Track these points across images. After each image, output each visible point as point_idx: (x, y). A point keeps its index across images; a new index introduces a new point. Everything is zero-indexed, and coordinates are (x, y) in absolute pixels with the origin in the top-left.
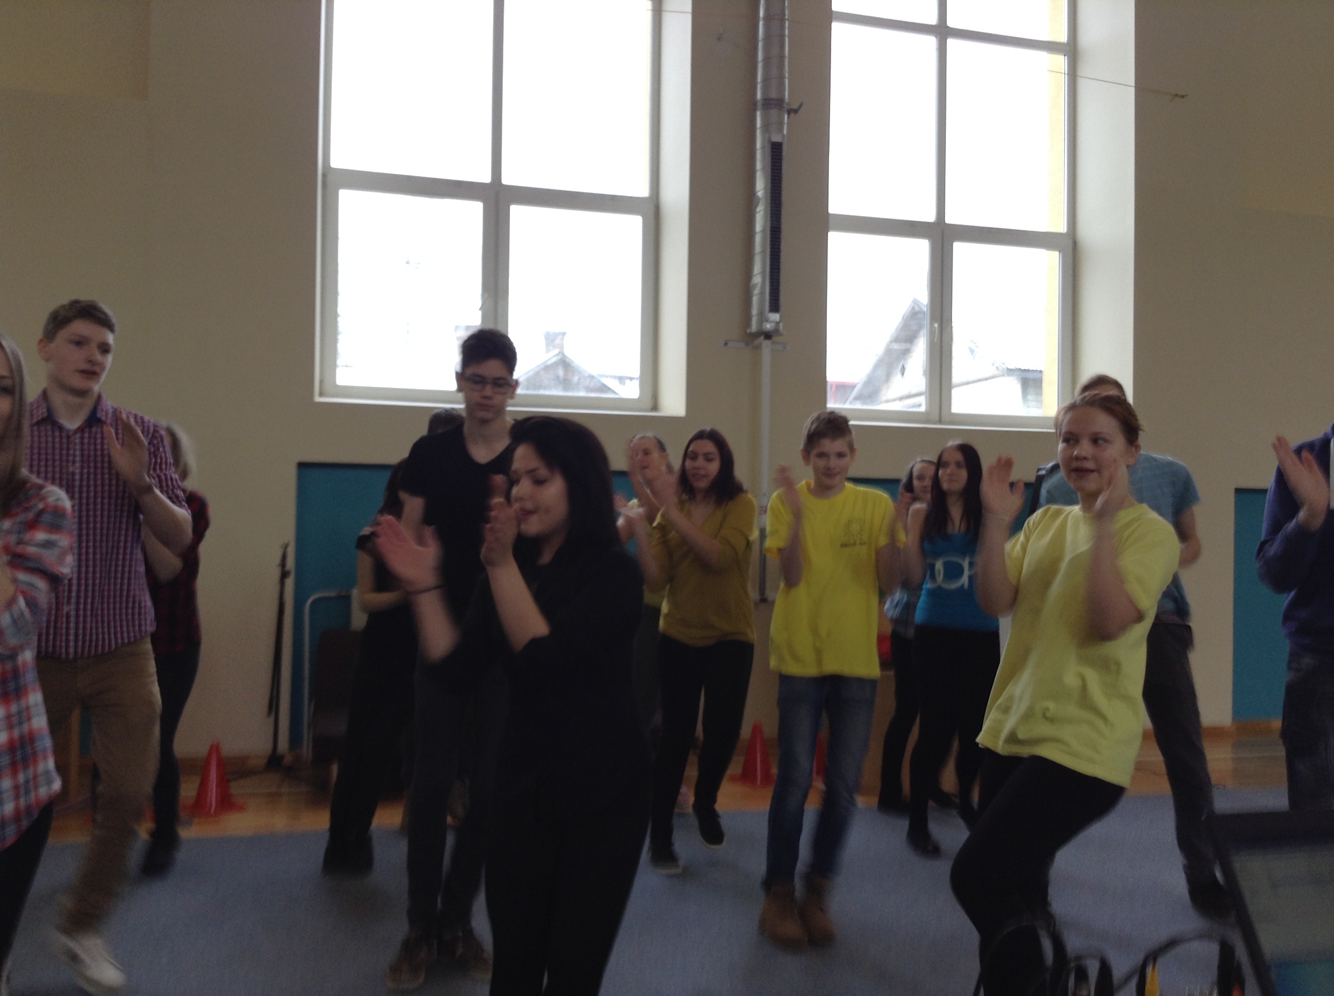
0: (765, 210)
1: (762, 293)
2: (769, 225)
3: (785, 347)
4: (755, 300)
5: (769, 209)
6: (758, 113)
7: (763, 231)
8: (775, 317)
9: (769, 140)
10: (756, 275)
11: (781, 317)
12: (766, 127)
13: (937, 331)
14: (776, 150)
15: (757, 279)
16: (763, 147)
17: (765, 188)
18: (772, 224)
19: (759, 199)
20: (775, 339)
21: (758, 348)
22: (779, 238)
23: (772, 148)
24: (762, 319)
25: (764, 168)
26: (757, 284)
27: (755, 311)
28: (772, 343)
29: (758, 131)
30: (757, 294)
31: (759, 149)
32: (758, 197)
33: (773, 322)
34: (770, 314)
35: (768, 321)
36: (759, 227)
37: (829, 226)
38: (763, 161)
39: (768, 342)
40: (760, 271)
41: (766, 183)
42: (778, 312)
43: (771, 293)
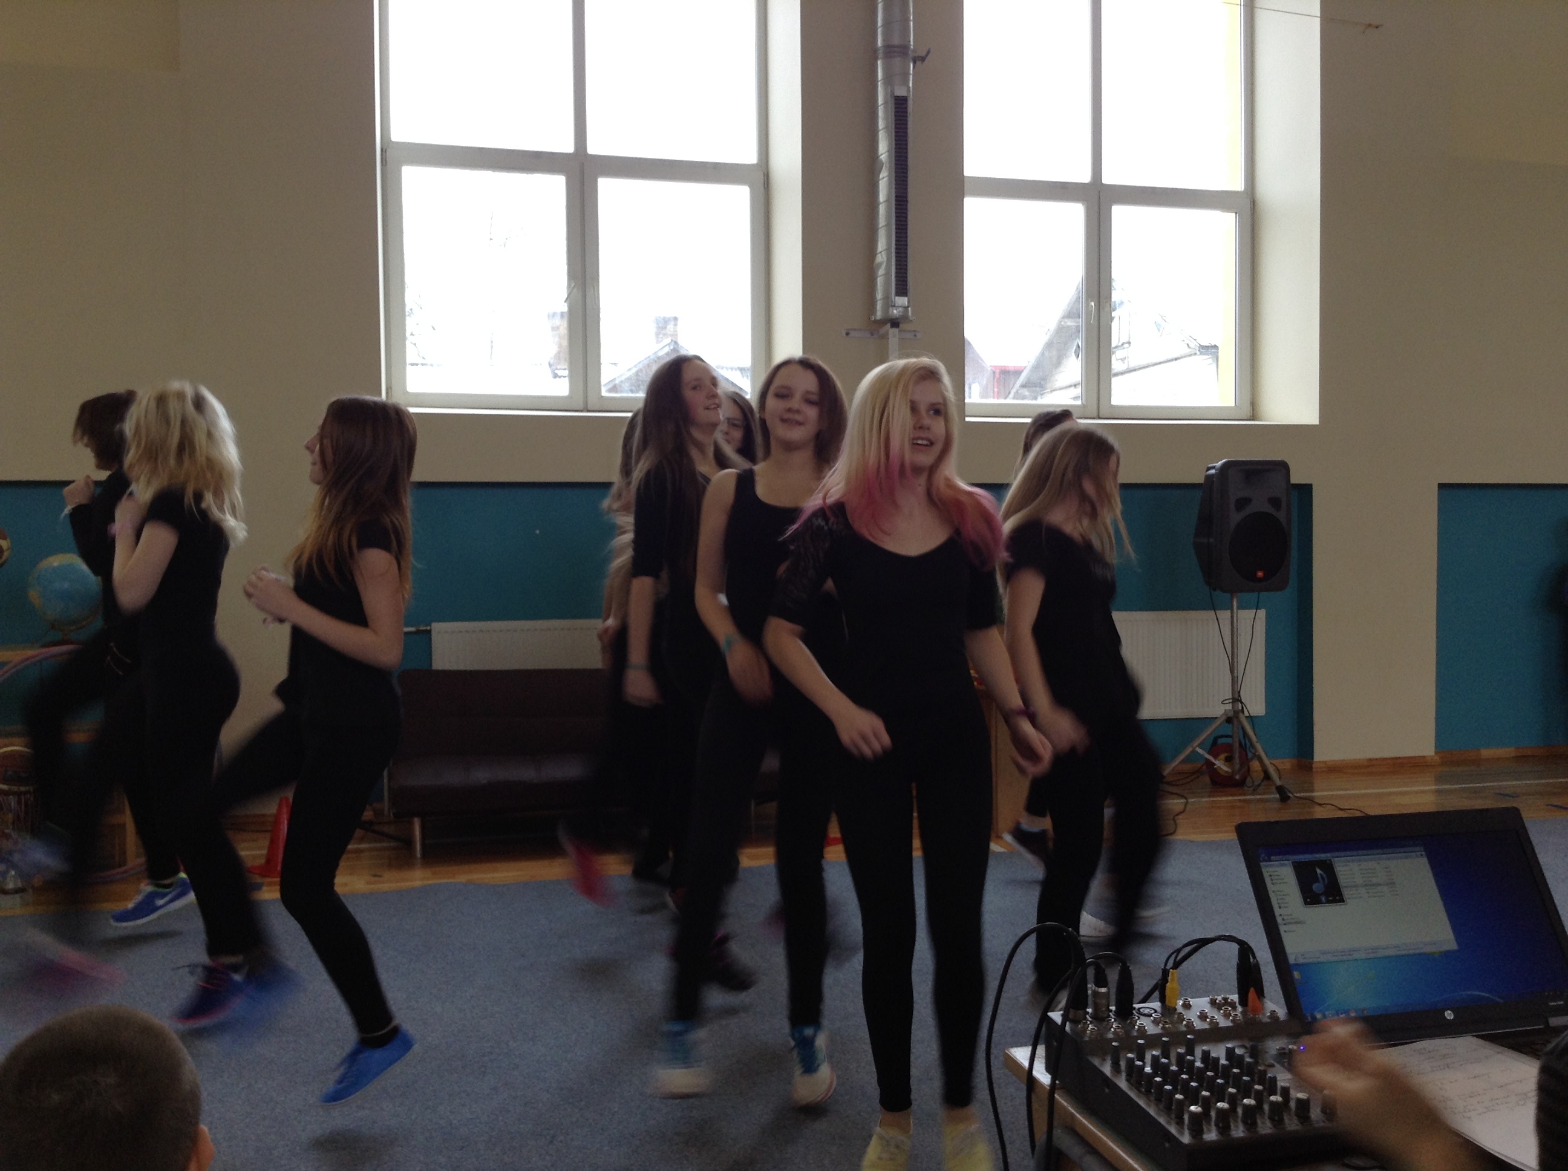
0: (889, 176)
1: (887, 274)
2: (894, 195)
3: (915, 336)
4: (880, 281)
5: (894, 174)
6: (879, 62)
7: (888, 201)
8: (902, 301)
9: (892, 93)
10: (881, 252)
11: (909, 302)
12: (888, 80)
13: (1094, 310)
14: (900, 105)
15: (881, 258)
16: (885, 103)
17: (888, 151)
18: (896, 192)
19: (883, 164)
20: (902, 326)
21: (885, 337)
22: (907, 209)
23: (896, 104)
24: (888, 304)
25: (886, 127)
26: (880, 264)
27: (879, 295)
28: (900, 331)
29: (879, 83)
30: (883, 275)
31: (881, 105)
32: (881, 160)
33: (901, 307)
34: (897, 298)
35: (894, 306)
36: (882, 196)
37: (965, 192)
38: (886, 118)
39: (895, 330)
40: (885, 248)
41: (890, 144)
42: (906, 296)
43: (896, 273)
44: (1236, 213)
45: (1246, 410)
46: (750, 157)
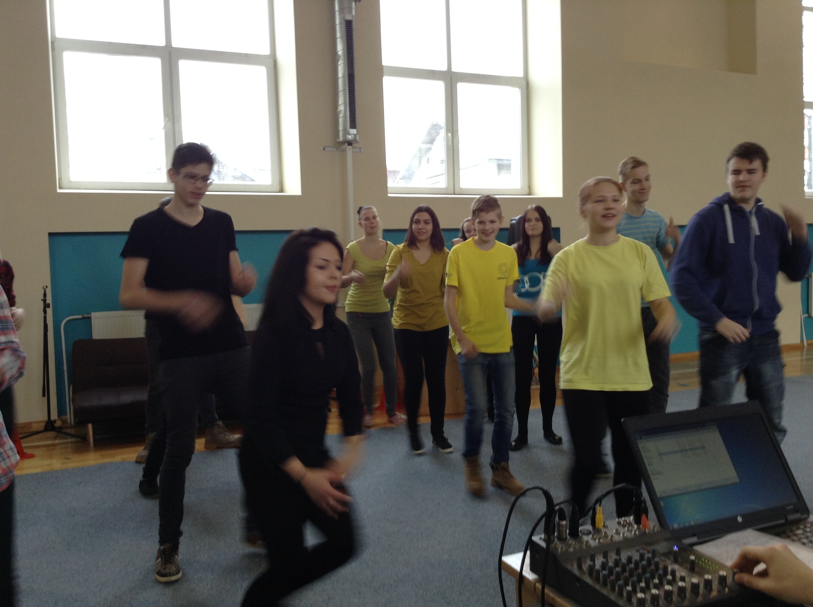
0: (344, 63)
1: (345, 116)
2: (347, 73)
3: (360, 150)
4: (341, 120)
5: (346, 62)
6: (337, 2)
7: (344, 77)
8: (354, 131)
9: (344, 18)
10: (341, 104)
11: (357, 132)
12: (341, 10)
13: (450, 137)
14: (348, 25)
15: (341, 108)
16: (340, 23)
17: (343, 50)
18: (348, 72)
19: (340, 57)
20: (354, 145)
21: (344, 151)
22: (354, 81)
23: (346, 24)
24: (346, 133)
25: (341, 37)
26: (340, 112)
27: (341, 128)
28: (353, 148)
29: (337, 12)
30: (342, 117)
31: (338, 24)
32: (338, 55)
33: (352, 134)
34: (351, 130)
35: (349, 134)
36: (340, 74)
37: (384, 73)
38: (341, 31)
39: (350, 147)
40: (343, 102)
41: (344, 46)
42: (355, 129)
43: (350, 116)
44: (519, 88)
45: (526, 190)
46: (266, 51)
